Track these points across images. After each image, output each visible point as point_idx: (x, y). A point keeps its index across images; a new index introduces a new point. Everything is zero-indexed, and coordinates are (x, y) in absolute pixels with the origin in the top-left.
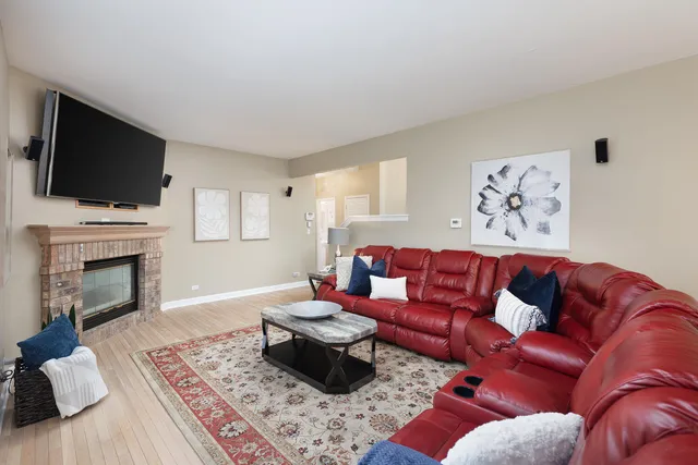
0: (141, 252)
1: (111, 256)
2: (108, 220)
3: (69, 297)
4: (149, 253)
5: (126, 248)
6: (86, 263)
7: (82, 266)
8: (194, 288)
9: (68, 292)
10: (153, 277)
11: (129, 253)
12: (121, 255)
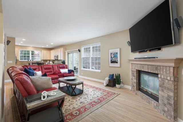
2: (147, 57)
3: (134, 78)
10: (165, 91)
11: (150, 71)
12: (146, 71)
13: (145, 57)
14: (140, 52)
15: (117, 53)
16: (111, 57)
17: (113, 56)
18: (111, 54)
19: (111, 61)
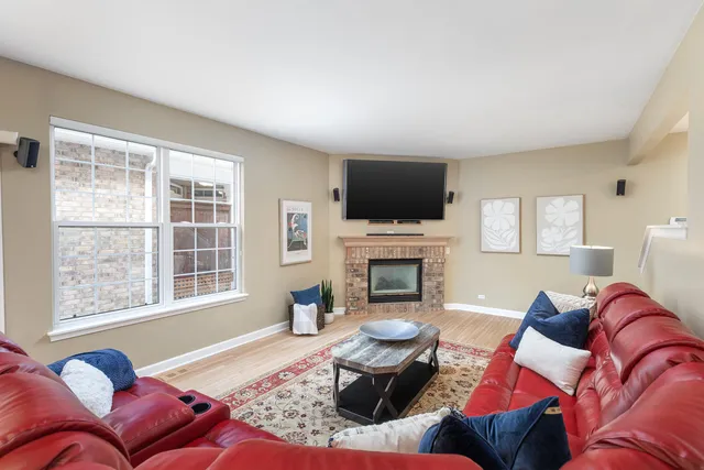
0: (420, 256)
1: (390, 257)
2: (392, 232)
3: (359, 279)
4: (429, 258)
5: (404, 252)
6: (370, 260)
7: (367, 262)
8: (480, 297)
9: (357, 276)
10: (433, 278)
11: (407, 257)
12: (399, 257)
13: (388, 232)
14: (371, 222)
15: (305, 217)
16: (290, 229)
17: (294, 226)
18: (290, 216)
19: (289, 241)
